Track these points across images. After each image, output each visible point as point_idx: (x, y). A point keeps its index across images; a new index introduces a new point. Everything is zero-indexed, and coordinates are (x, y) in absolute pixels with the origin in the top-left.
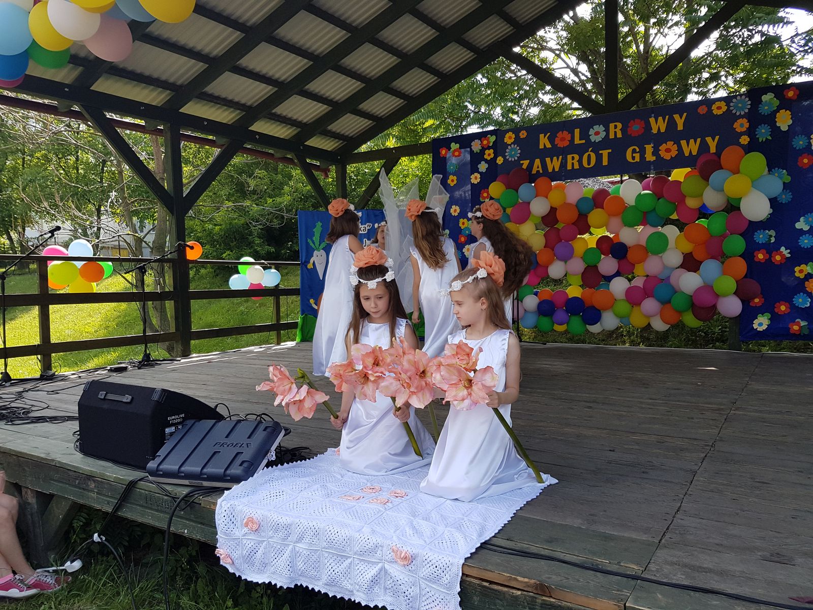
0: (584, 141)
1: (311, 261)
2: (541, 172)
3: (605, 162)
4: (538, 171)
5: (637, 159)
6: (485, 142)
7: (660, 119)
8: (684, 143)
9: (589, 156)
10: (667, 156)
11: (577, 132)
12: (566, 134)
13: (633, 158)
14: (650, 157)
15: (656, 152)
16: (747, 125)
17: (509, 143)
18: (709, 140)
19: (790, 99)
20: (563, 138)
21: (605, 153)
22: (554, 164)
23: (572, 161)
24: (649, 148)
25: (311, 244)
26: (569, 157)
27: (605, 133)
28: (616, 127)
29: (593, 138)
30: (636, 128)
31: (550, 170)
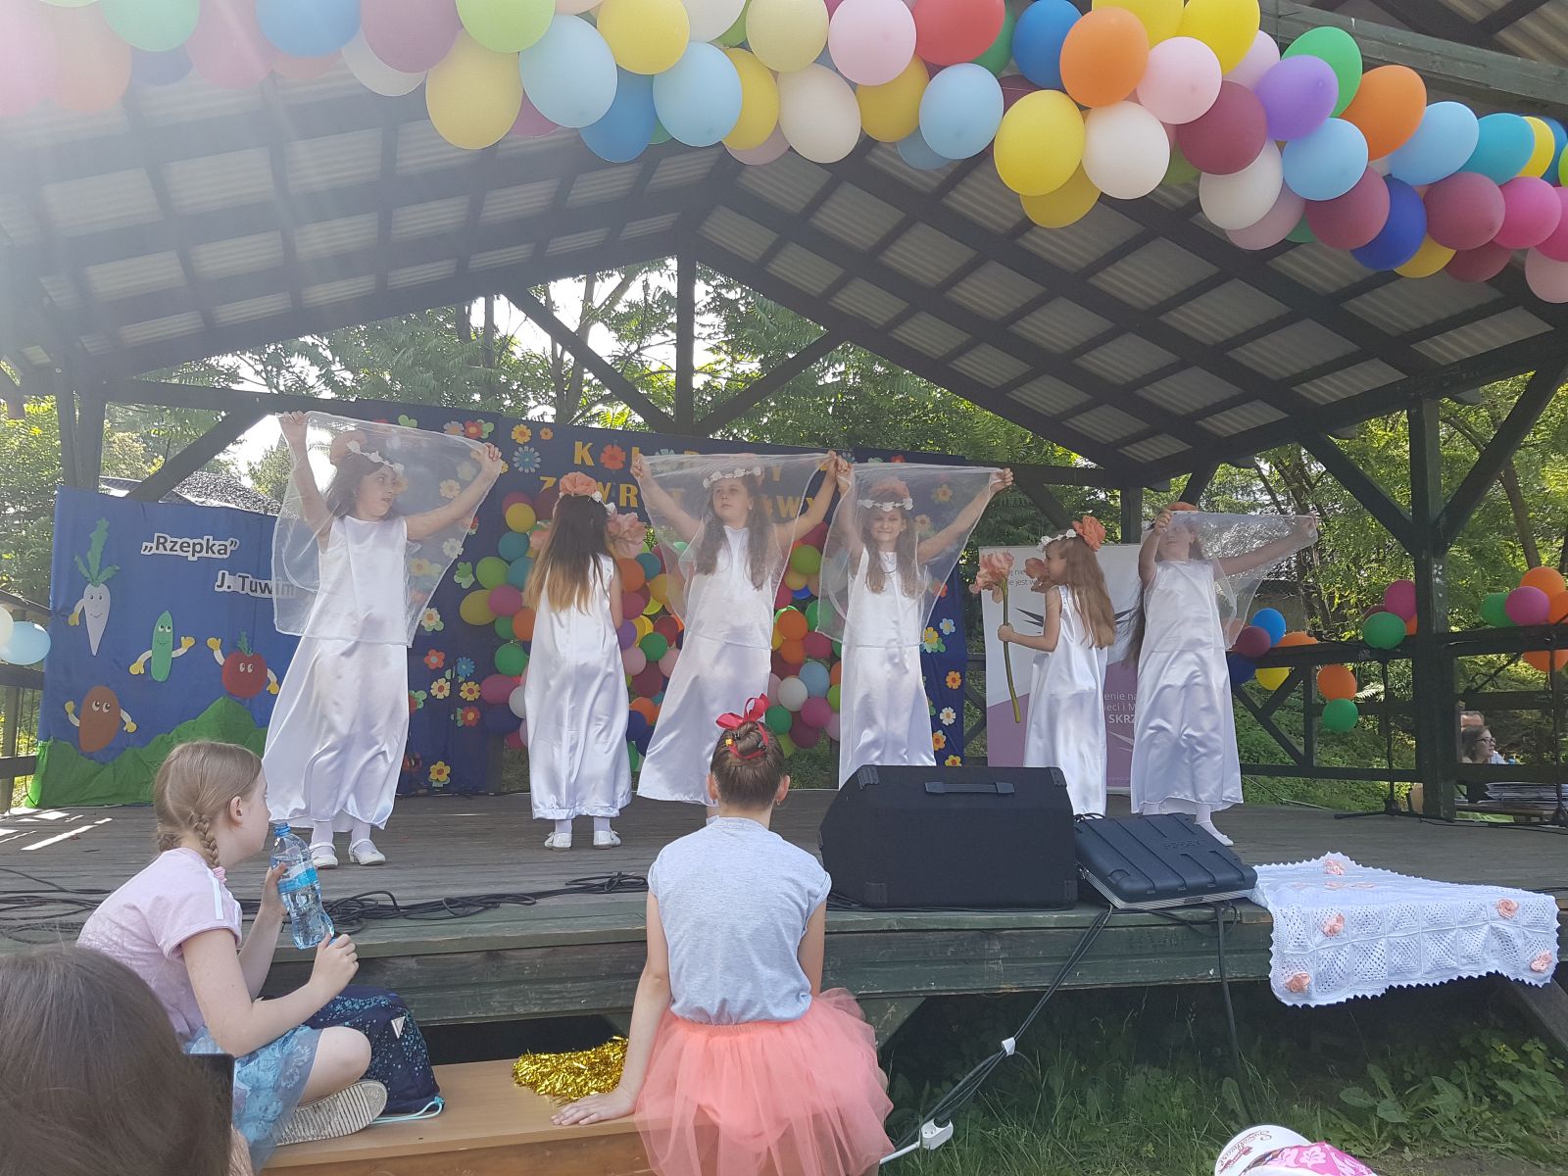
1: (78, 609)
6: (473, 430)
12: (618, 452)
17: (521, 440)
20: (612, 458)
25: (82, 568)
26: (623, 487)
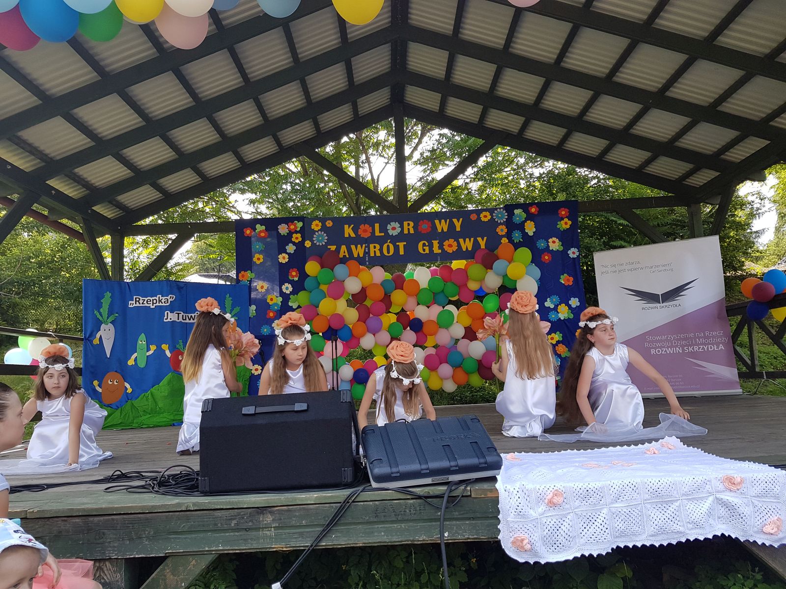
0: (383, 234)
1: (98, 336)
2: (348, 256)
3: (402, 252)
4: (345, 256)
5: (427, 251)
6: (292, 227)
7: (443, 221)
8: (461, 240)
9: (388, 246)
10: (450, 250)
11: (377, 226)
12: (367, 227)
13: (424, 250)
14: (436, 250)
15: (441, 246)
16: (506, 230)
17: (316, 229)
18: (479, 239)
19: (532, 214)
20: (365, 230)
21: (401, 245)
22: (358, 251)
23: (374, 250)
24: (436, 243)
25: (99, 316)
26: (372, 246)
27: (400, 229)
28: (409, 225)
30: (425, 226)
31: (356, 256)
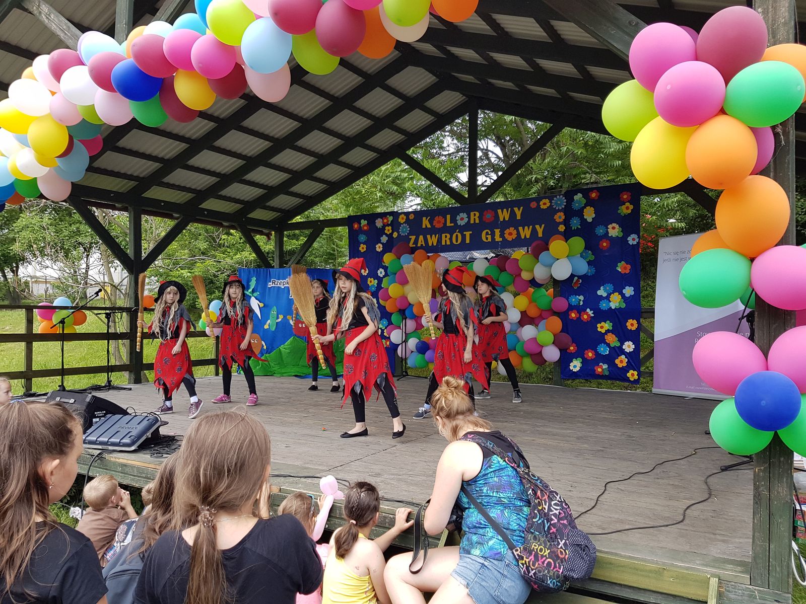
0: (453, 225)
2: (424, 245)
3: (468, 241)
4: (422, 245)
5: (490, 240)
6: (385, 221)
7: (505, 210)
8: (521, 229)
9: (457, 235)
10: (510, 238)
11: (448, 217)
12: (441, 218)
13: (487, 239)
15: (502, 235)
16: (563, 217)
17: (402, 222)
18: (537, 227)
19: (593, 199)
20: (438, 222)
21: (468, 234)
22: (433, 240)
23: (446, 239)
24: (497, 232)
26: (443, 235)
27: (467, 219)
28: (475, 215)
29: (460, 223)
30: (488, 216)
31: (430, 244)
